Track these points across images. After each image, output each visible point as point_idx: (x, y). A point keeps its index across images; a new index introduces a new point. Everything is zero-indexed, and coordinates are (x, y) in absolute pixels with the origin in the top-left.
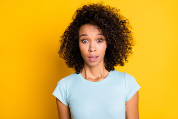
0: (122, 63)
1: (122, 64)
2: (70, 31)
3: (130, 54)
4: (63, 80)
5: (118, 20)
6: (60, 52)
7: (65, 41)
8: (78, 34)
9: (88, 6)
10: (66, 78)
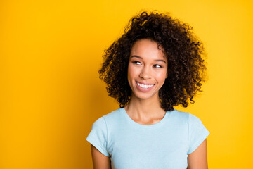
0: (185, 103)
1: (185, 105)
2: (120, 45)
3: (198, 92)
4: (101, 119)
5: (189, 40)
6: (102, 71)
7: (110, 57)
8: (130, 51)
9: (149, 14)
10: (105, 117)
